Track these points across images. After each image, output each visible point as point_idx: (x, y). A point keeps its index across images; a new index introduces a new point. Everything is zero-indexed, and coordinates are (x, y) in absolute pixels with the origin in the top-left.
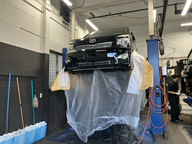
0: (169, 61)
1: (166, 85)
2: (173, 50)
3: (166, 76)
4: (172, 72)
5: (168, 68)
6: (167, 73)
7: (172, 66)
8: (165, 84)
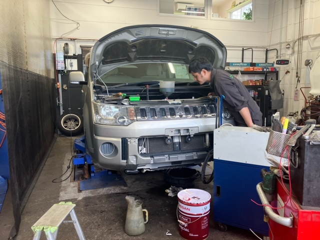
0: (67, 44)
1: (64, 87)
2: (75, 26)
3: (62, 71)
4: (73, 64)
5: (66, 57)
6: (64, 66)
7: (74, 54)
8: (62, 86)
